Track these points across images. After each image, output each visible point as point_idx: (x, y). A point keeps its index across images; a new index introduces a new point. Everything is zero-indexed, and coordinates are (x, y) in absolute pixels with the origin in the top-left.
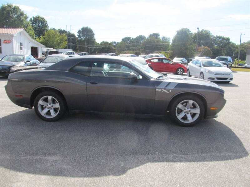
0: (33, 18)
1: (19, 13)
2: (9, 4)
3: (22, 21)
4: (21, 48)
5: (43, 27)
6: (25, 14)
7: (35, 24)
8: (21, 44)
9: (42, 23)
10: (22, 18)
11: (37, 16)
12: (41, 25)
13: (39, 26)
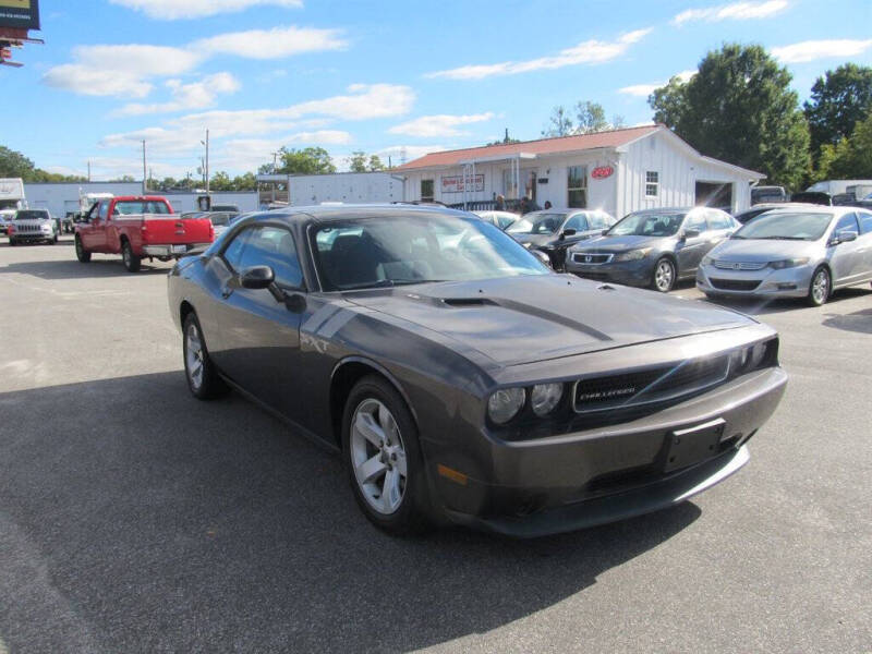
0: (828, 74)
1: (759, 69)
2: (730, 45)
3: (766, 95)
4: (652, 190)
5: (862, 105)
6: (780, 68)
7: (833, 95)
8: (652, 176)
9: (859, 89)
10: (769, 84)
11: (844, 67)
12: (854, 99)
13: (847, 101)
